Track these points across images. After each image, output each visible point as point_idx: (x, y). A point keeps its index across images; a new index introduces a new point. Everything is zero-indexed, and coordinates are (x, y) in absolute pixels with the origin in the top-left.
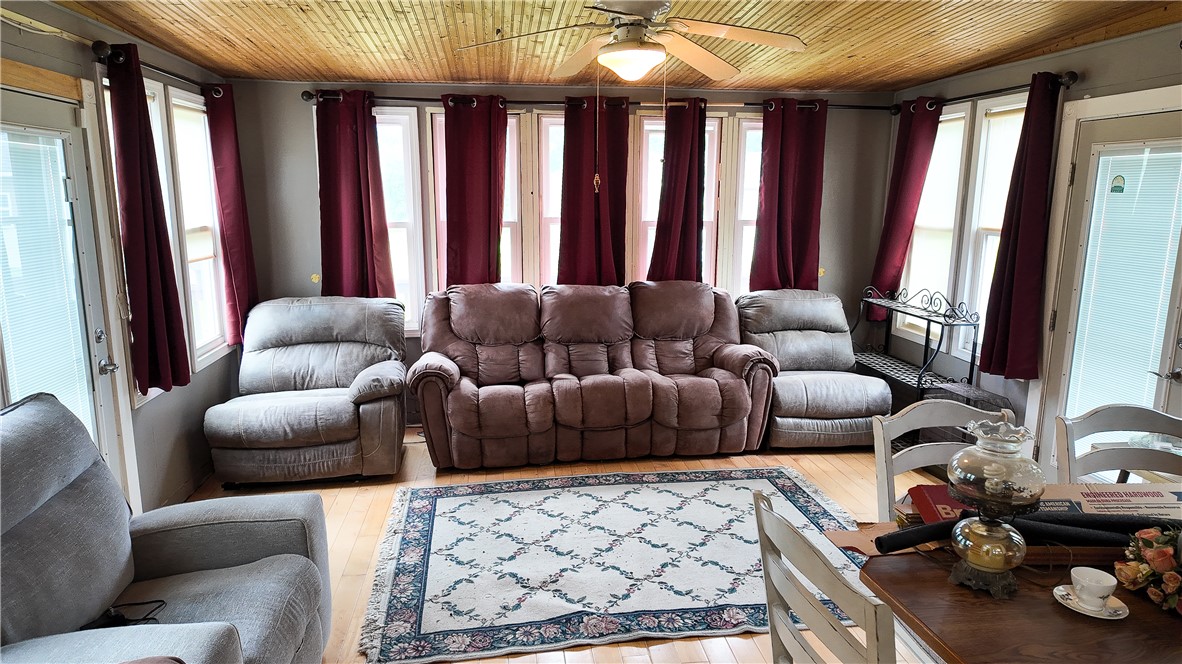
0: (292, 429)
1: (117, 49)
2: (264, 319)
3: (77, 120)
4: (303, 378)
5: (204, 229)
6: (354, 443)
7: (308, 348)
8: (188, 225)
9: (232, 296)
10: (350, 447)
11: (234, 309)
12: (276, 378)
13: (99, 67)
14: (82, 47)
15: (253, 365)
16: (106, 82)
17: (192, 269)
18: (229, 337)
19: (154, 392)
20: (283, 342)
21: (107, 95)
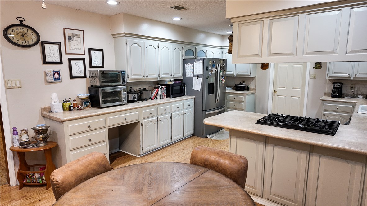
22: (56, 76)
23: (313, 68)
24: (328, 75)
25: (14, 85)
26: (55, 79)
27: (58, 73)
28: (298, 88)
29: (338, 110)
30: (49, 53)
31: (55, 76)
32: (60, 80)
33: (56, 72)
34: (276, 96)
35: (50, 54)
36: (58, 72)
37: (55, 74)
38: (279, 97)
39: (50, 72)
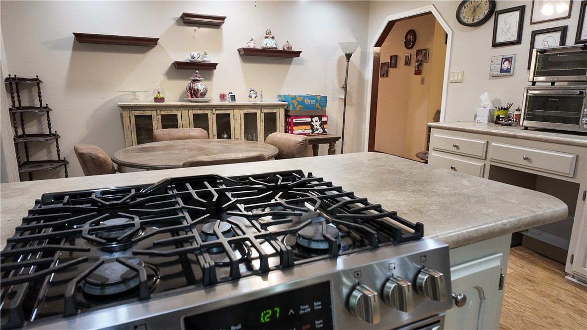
22: (506, 65)
25: (456, 79)
26: (502, 70)
27: (508, 60)
30: (502, 29)
31: (503, 65)
32: (510, 72)
33: (507, 59)
35: (505, 30)
36: (511, 59)
37: (505, 63)
39: (497, 60)
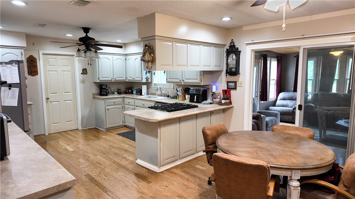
0: (282, 111)
1: (265, 55)
2: (281, 95)
3: (258, 65)
4: (287, 106)
5: (274, 80)
6: (292, 116)
7: (288, 101)
8: (271, 79)
9: (277, 91)
10: (291, 116)
11: (277, 93)
12: (282, 105)
13: (262, 57)
14: (260, 55)
15: (279, 102)
16: (263, 59)
17: (271, 86)
18: (275, 98)
19: (262, 102)
20: (284, 99)
21: (263, 61)
23: (81, 74)
24: (99, 79)
28: (70, 92)
29: (115, 104)
34: (49, 103)
38: (52, 103)
